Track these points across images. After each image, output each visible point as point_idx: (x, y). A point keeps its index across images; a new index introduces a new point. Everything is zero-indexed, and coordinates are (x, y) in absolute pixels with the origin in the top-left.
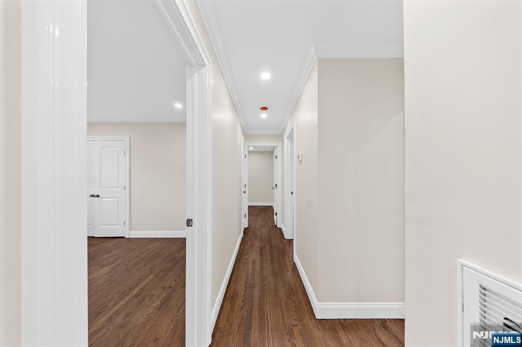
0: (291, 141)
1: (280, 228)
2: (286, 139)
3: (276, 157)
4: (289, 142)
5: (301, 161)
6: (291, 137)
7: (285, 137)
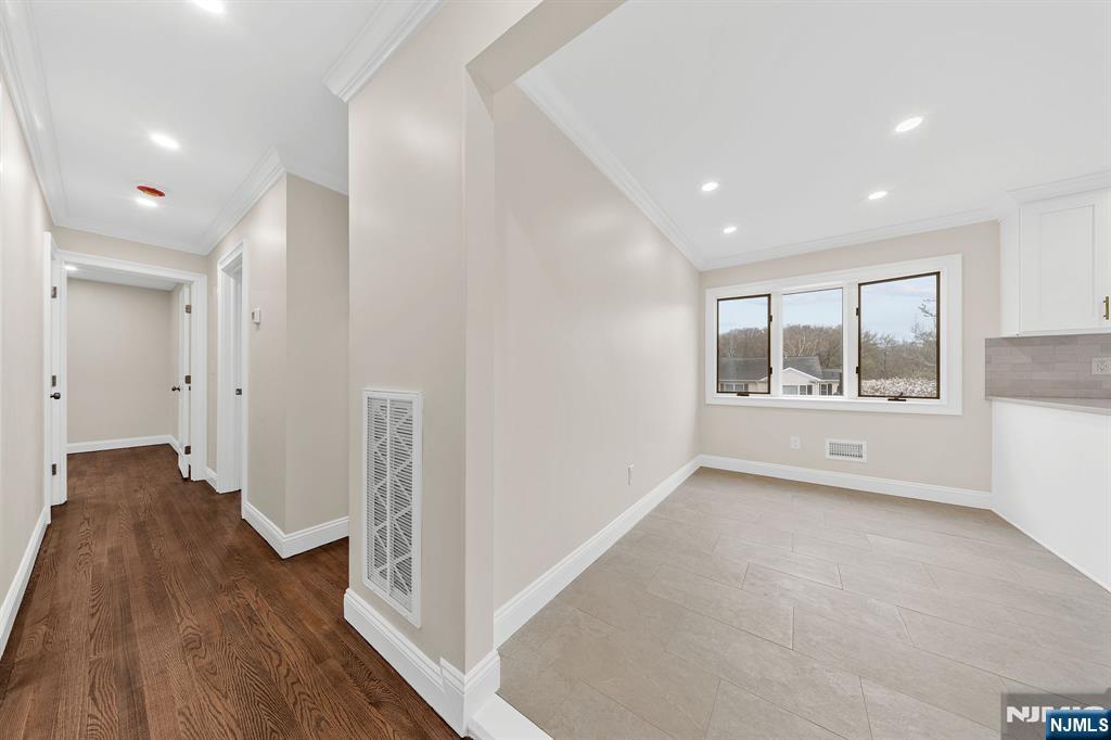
0: (235, 279)
1: (204, 482)
2: (220, 275)
3: (188, 309)
4: (232, 280)
5: (258, 324)
6: (235, 270)
7: (220, 268)
